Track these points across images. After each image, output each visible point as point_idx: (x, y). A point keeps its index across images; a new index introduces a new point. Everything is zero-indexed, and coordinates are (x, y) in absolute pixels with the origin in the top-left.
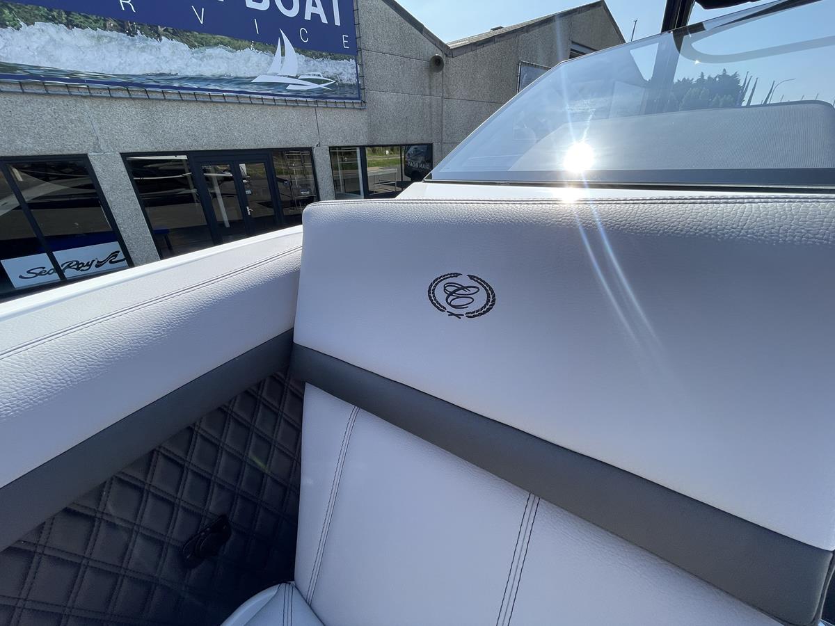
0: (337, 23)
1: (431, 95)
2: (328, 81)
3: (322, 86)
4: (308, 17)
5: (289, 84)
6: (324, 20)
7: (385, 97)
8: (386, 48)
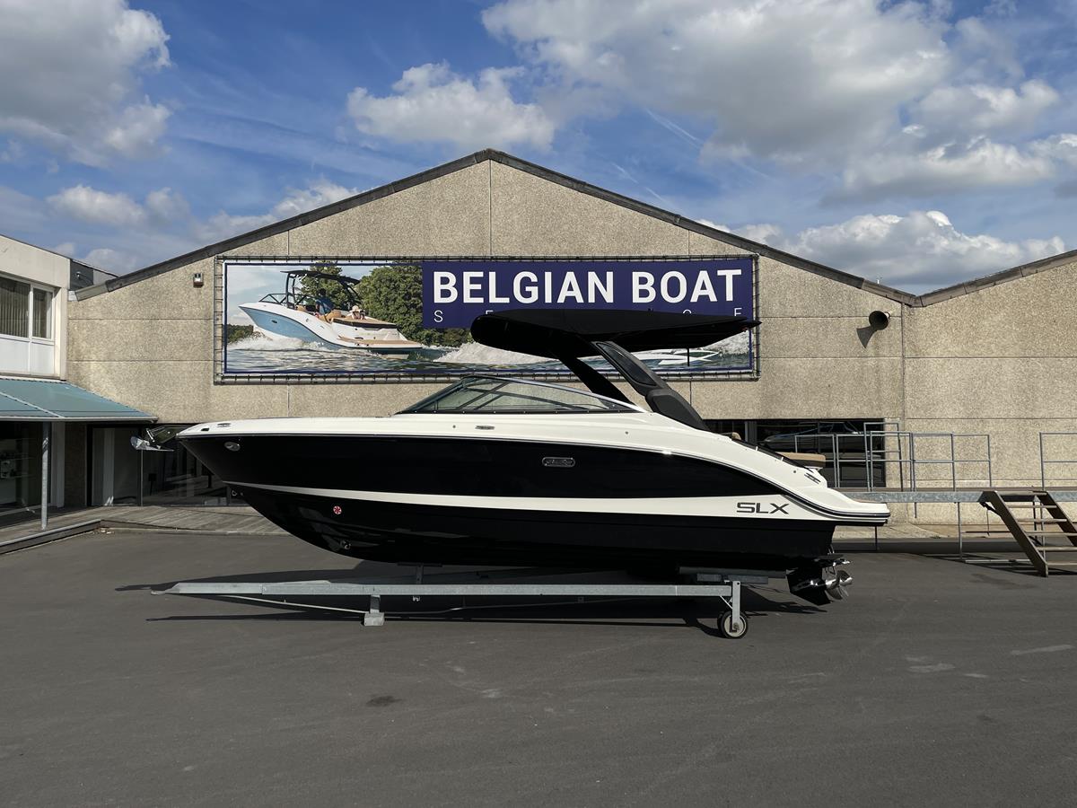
0: (730, 297)
1: (877, 355)
2: (709, 354)
3: (701, 359)
4: (694, 299)
5: (661, 360)
6: (713, 298)
7: (792, 363)
8: (798, 312)
